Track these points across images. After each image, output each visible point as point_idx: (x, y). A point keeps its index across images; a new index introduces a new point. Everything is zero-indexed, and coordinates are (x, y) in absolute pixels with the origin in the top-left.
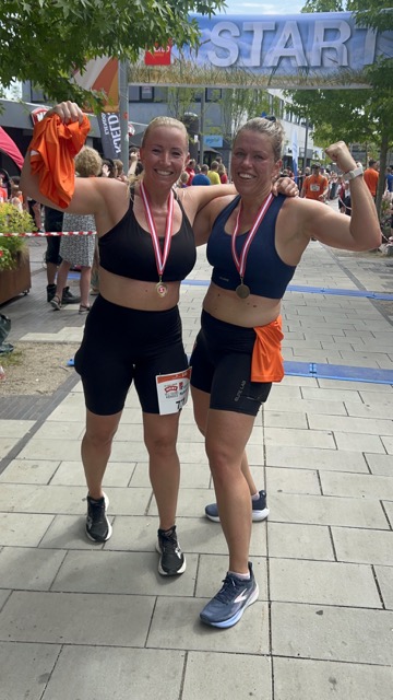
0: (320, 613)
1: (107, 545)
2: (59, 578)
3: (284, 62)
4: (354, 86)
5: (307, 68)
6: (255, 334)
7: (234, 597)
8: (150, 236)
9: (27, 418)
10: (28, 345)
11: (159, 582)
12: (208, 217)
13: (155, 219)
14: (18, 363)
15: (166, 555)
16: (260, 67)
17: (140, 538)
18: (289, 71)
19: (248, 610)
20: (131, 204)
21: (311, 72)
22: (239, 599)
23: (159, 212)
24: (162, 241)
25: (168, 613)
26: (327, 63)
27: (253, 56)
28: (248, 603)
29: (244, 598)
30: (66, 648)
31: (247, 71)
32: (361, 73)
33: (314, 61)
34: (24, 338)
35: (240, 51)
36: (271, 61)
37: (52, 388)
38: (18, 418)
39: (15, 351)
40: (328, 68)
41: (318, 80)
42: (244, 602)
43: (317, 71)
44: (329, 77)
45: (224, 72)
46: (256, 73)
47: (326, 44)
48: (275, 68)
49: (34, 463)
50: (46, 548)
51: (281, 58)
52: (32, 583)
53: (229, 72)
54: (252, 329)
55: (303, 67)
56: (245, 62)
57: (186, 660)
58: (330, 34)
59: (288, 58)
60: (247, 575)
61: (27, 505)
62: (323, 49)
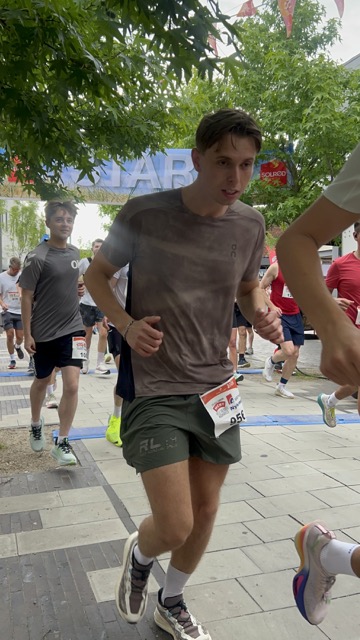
3: (141, 184)
16: (121, 187)
18: (145, 191)
27: (113, 178)
31: (108, 190)
36: (130, 183)
45: (86, 190)
46: (117, 192)
47: (175, 172)
48: (133, 189)
51: (138, 181)
53: (92, 190)
55: (158, 188)
56: (106, 182)
58: (177, 164)
59: (144, 181)
62: (173, 176)
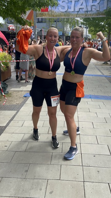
0: (95, 156)
1: (39, 141)
2: (27, 149)
3: (81, 10)
4: (101, 16)
5: (87, 11)
6: (77, 85)
7: (72, 152)
8: (49, 59)
9: (14, 110)
10: (12, 92)
11: (53, 149)
12: (64, 54)
13: (50, 55)
14: (10, 96)
15: (54, 143)
16: (74, 11)
17: (47, 139)
18: (82, 12)
19: (76, 156)
20: (43, 51)
21: (88, 12)
22: (74, 153)
23: (51, 53)
24: (51, 61)
25: (56, 156)
26: (93, 10)
27: (72, 8)
28: (76, 154)
29: (75, 152)
30: (31, 165)
31: (70, 13)
32: (103, 12)
33: (89, 9)
34: (11, 90)
35: (68, 7)
36: (77, 9)
37: (20, 103)
38: (12, 110)
39: (9, 93)
40: (93, 11)
41: (90, 15)
42: (75, 154)
43: (90, 12)
44: (94, 14)
45: (63, 13)
46: (73, 13)
47: (93, 4)
48: (78, 12)
49: (17, 121)
50: (23, 142)
51: (80, 9)
52: (20, 150)
53: (65, 13)
54: (76, 84)
55: (86, 11)
56: (69, 10)
57: (61, 167)
58: (94, 1)
59: (82, 8)
60: (75, 147)
61: (17, 132)
62: (92, 5)
